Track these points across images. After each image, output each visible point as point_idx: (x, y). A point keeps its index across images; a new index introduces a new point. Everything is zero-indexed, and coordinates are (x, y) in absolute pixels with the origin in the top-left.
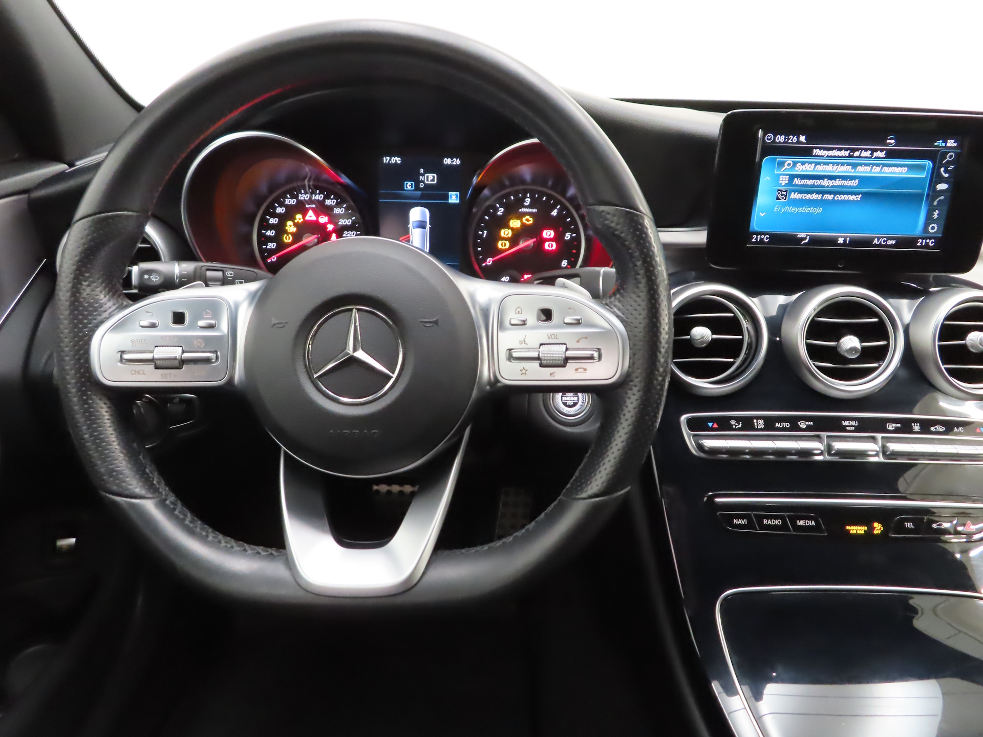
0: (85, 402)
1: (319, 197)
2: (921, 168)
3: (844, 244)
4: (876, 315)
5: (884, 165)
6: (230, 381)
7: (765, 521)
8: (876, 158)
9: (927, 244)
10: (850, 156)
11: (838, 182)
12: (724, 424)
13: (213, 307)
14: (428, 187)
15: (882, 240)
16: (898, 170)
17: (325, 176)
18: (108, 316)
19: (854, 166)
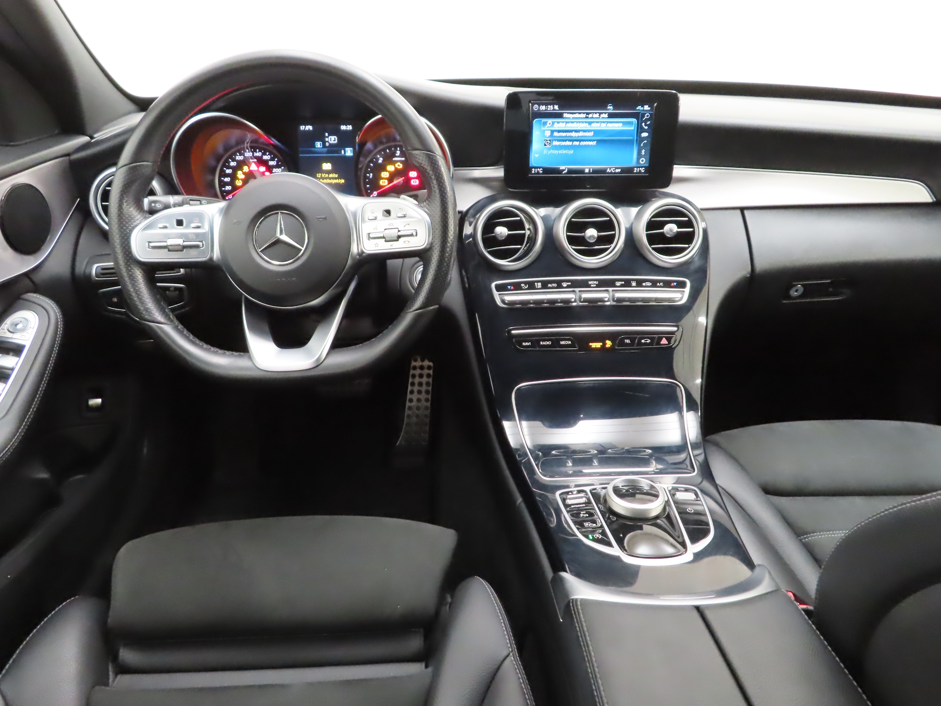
0: (130, 271)
1: (258, 154)
2: (630, 123)
3: (589, 173)
4: (607, 216)
5: (608, 122)
6: (211, 259)
7: (541, 343)
8: (602, 118)
9: (640, 171)
10: (586, 117)
11: (581, 134)
12: (517, 287)
13: (200, 216)
14: (331, 145)
15: (612, 169)
16: (617, 125)
17: (262, 140)
18: (139, 222)
19: (590, 123)
